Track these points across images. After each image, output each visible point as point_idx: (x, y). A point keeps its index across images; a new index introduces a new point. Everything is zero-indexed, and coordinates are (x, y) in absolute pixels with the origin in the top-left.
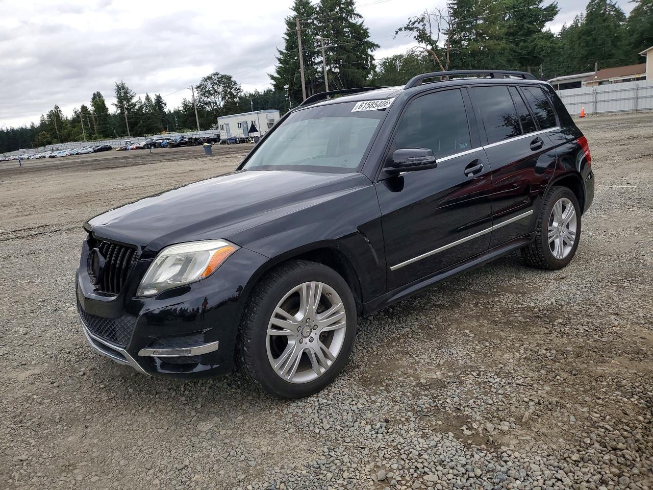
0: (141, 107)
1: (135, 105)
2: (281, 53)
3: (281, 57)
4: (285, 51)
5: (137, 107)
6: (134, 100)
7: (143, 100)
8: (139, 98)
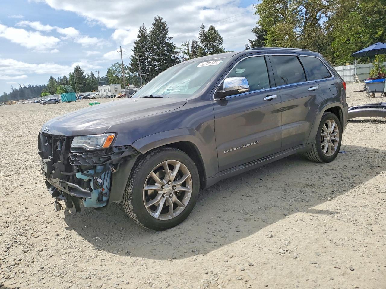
0: (88, 77)
1: (85, 76)
2: (132, 56)
3: (132, 58)
4: (134, 56)
5: (86, 77)
6: (84, 74)
7: (90, 74)
8: (87, 73)
